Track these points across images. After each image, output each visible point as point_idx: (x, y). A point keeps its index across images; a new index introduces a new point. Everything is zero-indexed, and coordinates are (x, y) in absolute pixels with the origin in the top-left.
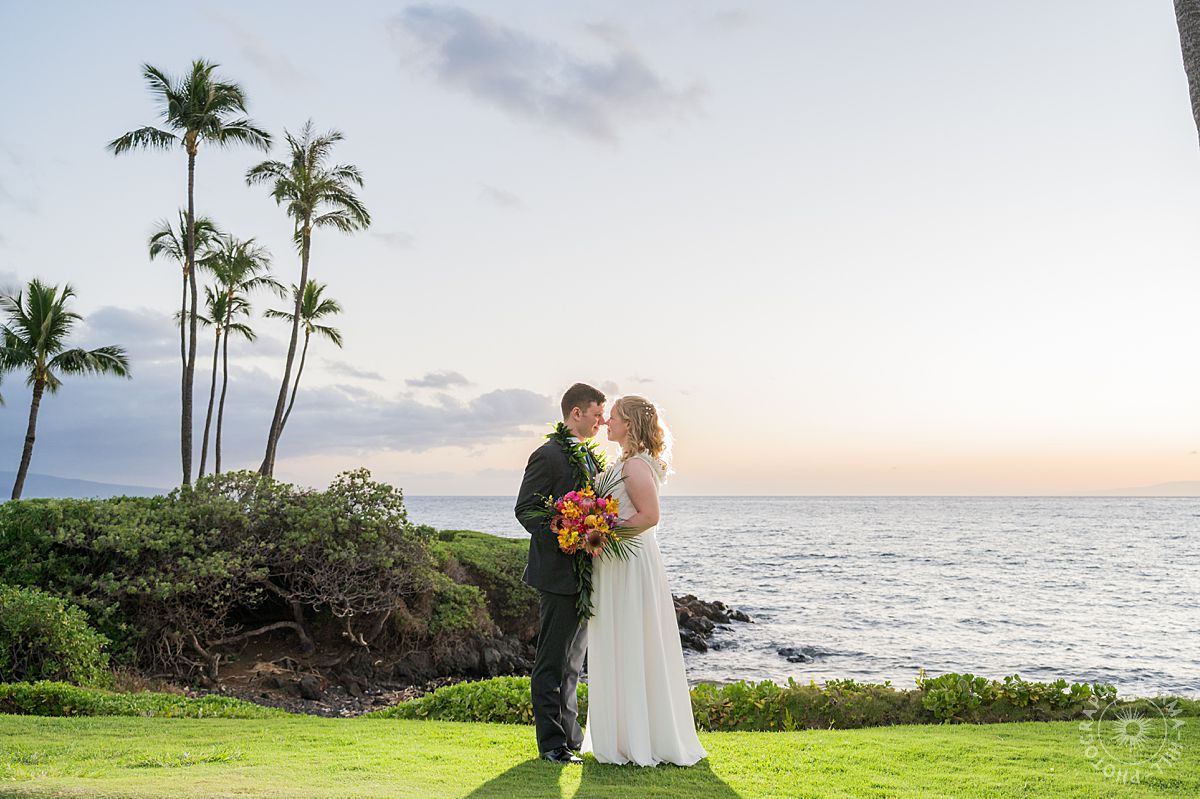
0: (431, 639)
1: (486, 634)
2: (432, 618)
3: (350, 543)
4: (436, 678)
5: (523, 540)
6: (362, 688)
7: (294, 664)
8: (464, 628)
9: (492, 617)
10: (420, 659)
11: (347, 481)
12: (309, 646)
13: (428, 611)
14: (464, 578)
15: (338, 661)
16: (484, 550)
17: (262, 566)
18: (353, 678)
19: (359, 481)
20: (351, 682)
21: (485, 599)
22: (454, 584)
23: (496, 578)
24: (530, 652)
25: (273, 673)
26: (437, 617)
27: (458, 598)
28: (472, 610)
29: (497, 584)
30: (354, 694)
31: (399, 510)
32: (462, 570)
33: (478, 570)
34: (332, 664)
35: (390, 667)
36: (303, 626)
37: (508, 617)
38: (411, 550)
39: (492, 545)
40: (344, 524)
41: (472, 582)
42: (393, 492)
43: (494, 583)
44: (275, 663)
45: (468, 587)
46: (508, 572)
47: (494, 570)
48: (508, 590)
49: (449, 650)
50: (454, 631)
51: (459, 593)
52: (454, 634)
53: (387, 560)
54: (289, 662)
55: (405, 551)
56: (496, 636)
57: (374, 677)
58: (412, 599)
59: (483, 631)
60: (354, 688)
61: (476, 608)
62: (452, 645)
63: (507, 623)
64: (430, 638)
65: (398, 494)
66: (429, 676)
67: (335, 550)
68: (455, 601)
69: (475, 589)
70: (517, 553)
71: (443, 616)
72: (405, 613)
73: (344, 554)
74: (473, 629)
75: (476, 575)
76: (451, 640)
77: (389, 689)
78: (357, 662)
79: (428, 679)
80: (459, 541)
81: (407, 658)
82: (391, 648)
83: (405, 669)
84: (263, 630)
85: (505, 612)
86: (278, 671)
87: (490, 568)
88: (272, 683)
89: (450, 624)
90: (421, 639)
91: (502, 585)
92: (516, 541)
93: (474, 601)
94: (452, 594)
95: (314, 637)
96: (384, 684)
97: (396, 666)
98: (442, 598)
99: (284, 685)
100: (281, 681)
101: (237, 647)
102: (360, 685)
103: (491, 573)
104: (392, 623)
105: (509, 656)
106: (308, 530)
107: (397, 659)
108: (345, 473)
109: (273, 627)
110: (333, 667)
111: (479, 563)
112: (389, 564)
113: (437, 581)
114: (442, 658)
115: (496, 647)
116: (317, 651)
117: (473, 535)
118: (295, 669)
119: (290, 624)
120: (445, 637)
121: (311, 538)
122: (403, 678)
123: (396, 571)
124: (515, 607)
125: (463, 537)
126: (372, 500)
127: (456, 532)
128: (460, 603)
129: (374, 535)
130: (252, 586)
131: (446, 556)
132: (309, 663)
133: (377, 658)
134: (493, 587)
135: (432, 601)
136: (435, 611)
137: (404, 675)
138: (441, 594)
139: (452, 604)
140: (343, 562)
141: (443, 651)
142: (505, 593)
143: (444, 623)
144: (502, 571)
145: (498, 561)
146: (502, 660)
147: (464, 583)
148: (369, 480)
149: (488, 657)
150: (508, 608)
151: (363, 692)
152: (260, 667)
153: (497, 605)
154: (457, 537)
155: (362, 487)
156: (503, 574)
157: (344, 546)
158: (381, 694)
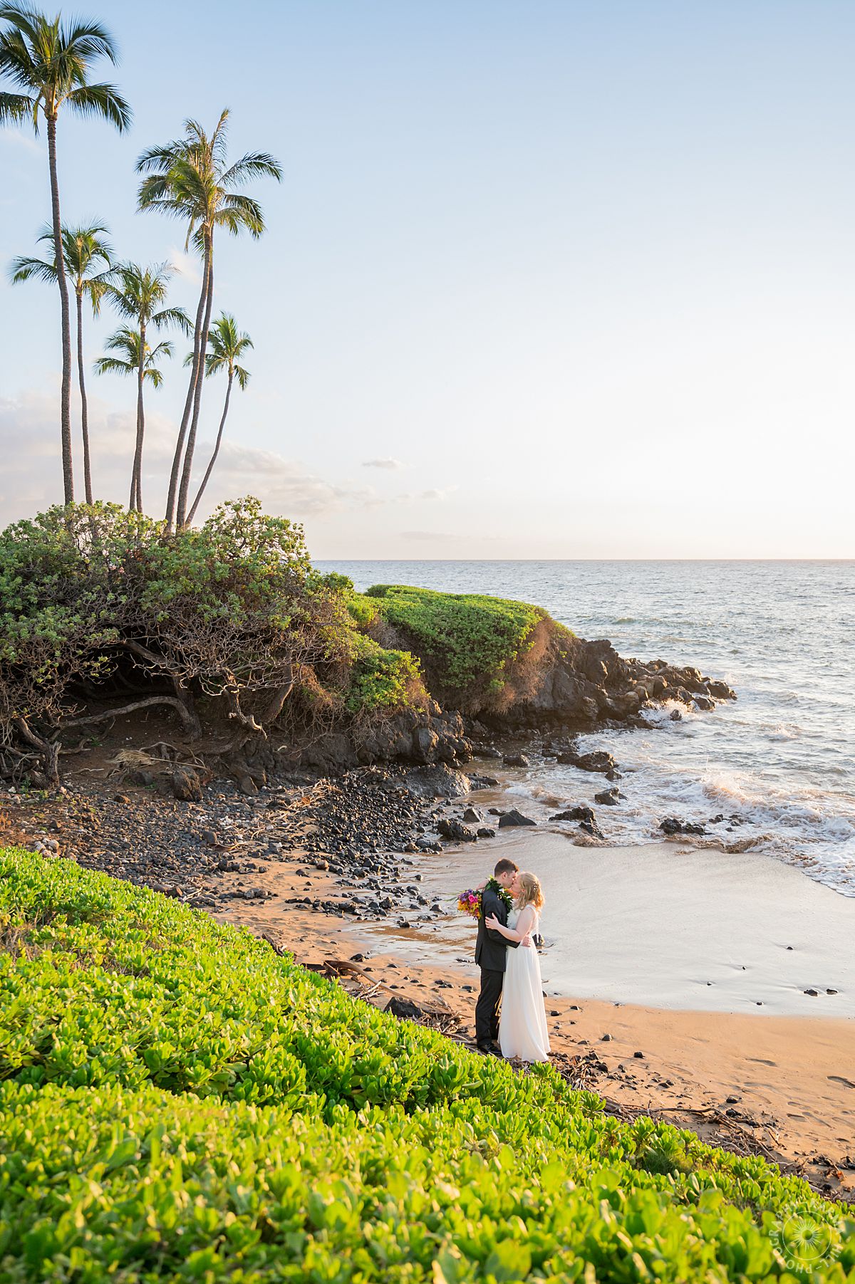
0: (351, 718)
1: (421, 710)
2: (352, 692)
3: (232, 596)
4: (356, 767)
5: (467, 596)
6: (258, 783)
7: (171, 751)
8: (392, 704)
9: (428, 689)
10: (336, 744)
11: (230, 515)
12: (193, 727)
13: (345, 683)
14: (394, 641)
15: (228, 747)
16: (419, 606)
17: (110, 626)
18: (248, 770)
19: (245, 515)
20: (245, 775)
21: (419, 668)
22: (380, 649)
23: (434, 640)
24: (477, 729)
25: (141, 764)
26: (357, 690)
27: (384, 667)
28: (402, 681)
29: (434, 648)
30: (246, 791)
31: (299, 554)
32: (392, 632)
33: (412, 631)
34: (221, 751)
35: (297, 755)
36: (186, 702)
37: (448, 688)
38: (316, 605)
39: (430, 601)
40: (223, 571)
41: (405, 645)
42: (290, 529)
43: (431, 647)
44: (146, 751)
45: (396, 652)
46: (448, 634)
47: (431, 631)
48: (449, 656)
49: (372, 732)
50: (379, 708)
51: (386, 661)
52: (379, 713)
53: (283, 619)
54: (164, 749)
55: (306, 608)
56: (433, 714)
57: (275, 767)
58: (325, 669)
59: (417, 707)
60: (248, 782)
61: (407, 680)
62: (377, 726)
63: (448, 694)
64: (348, 717)
65: (298, 531)
66: (348, 764)
67: (212, 605)
68: (381, 671)
69: (406, 656)
70: (459, 611)
71: (364, 689)
72: (314, 684)
73: (224, 611)
74: (403, 705)
75: (408, 636)
76: (375, 719)
77: (295, 783)
78: (253, 749)
79: (347, 769)
80: (390, 596)
81: (319, 742)
82: (299, 729)
83: (315, 756)
84: (131, 708)
85: (444, 682)
86: (147, 760)
87: (426, 628)
88: (136, 779)
89: (374, 700)
90: (336, 719)
91: (440, 648)
92: (458, 598)
93: (404, 670)
94: (377, 661)
95: (200, 715)
96: (289, 776)
97: (305, 753)
98: (364, 666)
99: (154, 780)
100: (148, 776)
101: (101, 728)
102: (255, 779)
103: (427, 636)
104: (299, 699)
105: (450, 738)
106: (176, 577)
107: (306, 743)
108: (227, 504)
109: (145, 704)
110: (222, 755)
111: (412, 623)
112: (285, 624)
113: (357, 645)
114: (364, 743)
115: (434, 728)
116: (205, 734)
117: (408, 590)
118: (172, 758)
119: (167, 700)
120: (368, 716)
121: (179, 588)
122: (314, 768)
123: (294, 635)
124: (457, 676)
125: (396, 592)
126: (265, 540)
127: (388, 587)
128: (387, 673)
129: (266, 586)
130: (95, 653)
131: (371, 615)
132: (191, 750)
133: (280, 742)
134: (430, 652)
135: (352, 671)
136: (355, 683)
137: (315, 764)
138: (360, 662)
139: (377, 674)
140: (224, 621)
141: (365, 733)
142: (444, 659)
143: (365, 699)
144: (441, 633)
145: (436, 620)
146: (440, 742)
147: (394, 647)
148: (260, 514)
149: (423, 741)
150: (449, 676)
151: (260, 788)
152: (124, 756)
153: (436, 674)
154: (388, 592)
155: (251, 522)
156: (443, 636)
157: (224, 600)
158: (282, 791)
